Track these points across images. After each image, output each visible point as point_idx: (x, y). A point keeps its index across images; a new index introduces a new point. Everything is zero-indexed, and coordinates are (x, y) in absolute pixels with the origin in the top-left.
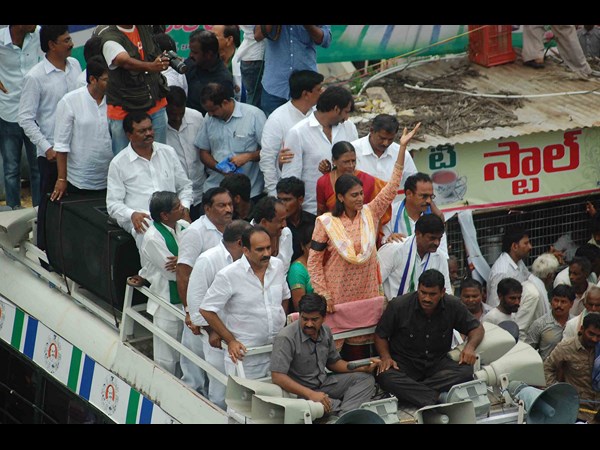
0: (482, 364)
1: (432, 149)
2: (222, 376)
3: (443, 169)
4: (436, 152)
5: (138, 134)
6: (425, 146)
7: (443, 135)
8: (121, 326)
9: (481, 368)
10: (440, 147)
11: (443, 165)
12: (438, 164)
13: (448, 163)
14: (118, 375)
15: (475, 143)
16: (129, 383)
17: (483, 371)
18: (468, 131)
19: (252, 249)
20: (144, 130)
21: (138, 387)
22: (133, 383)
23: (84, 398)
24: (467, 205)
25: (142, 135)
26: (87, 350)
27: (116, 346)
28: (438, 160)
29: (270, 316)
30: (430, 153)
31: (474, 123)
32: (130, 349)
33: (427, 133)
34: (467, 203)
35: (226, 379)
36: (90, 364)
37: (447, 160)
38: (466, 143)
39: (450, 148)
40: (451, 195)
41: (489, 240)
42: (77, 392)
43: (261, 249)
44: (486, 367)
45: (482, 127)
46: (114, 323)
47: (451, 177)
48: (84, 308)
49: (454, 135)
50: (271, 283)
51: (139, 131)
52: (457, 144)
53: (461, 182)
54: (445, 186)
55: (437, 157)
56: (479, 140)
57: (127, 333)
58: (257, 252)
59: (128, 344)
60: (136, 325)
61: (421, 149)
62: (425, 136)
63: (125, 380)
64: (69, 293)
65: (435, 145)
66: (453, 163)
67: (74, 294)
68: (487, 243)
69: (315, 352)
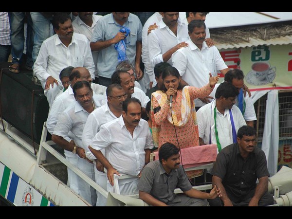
0: (280, 194)
1: (254, 47)
2: (104, 191)
3: (260, 61)
4: (257, 50)
5: (62, 30)
6: (250, 45)
7: (262, 39)
8: (38, 155)
9: (279, 197)
10: (259, 47)
11: (261, 59)
12: (257, 58)
13: (264, 58)
14: (34, 187)
15: (284, 45)
16: (41, 193)
17: (280, 198)
18: (279, 37)
19: (128, 113)
20: (67, 28)
21: (47, 196)
22: (44, 193)
23: (10, 202)
24: (275, 87)
25: (65, 31)
26: (14, 169)
27: (34, 167)
28: (258, 55)
29: (138, 158)
30: (253, 50)
31: (283, 32)
32: (43, 170)
33: (251, 36)
34: (275, 85)
35: (107, 193)
36: (16, 178)
37: (263, 55)
38: (277, 45)
39: (265, 47)
40: (264, 79)
41: (289, 111)
42: (6, 197)
43: (134, 114)
44: (282, 196)
45: (289, 35)
46: (34, 152)
47: (266, 67)
48: (13, 141)
49: (269, 39)
50: (138, 137)
51: (63, 29)
52: (271, 45)
53: (272, 71)
54: (261, 73)
55: (257, 53)
56: (286, 43)
57: (42, 159)
58: (131, 116)
59: (42, 166)
60: (48, 154)
61: (247, 47)
62: (250, 38)
63: (39, 191)
64: (4, 130)
65: (256, 45)
66: (267, 58)
67: (8, 131)
68: (287, 113)
69: (167, 182)
